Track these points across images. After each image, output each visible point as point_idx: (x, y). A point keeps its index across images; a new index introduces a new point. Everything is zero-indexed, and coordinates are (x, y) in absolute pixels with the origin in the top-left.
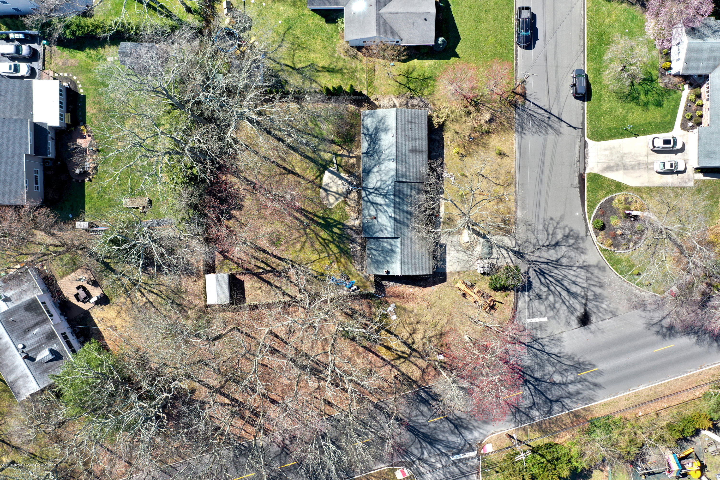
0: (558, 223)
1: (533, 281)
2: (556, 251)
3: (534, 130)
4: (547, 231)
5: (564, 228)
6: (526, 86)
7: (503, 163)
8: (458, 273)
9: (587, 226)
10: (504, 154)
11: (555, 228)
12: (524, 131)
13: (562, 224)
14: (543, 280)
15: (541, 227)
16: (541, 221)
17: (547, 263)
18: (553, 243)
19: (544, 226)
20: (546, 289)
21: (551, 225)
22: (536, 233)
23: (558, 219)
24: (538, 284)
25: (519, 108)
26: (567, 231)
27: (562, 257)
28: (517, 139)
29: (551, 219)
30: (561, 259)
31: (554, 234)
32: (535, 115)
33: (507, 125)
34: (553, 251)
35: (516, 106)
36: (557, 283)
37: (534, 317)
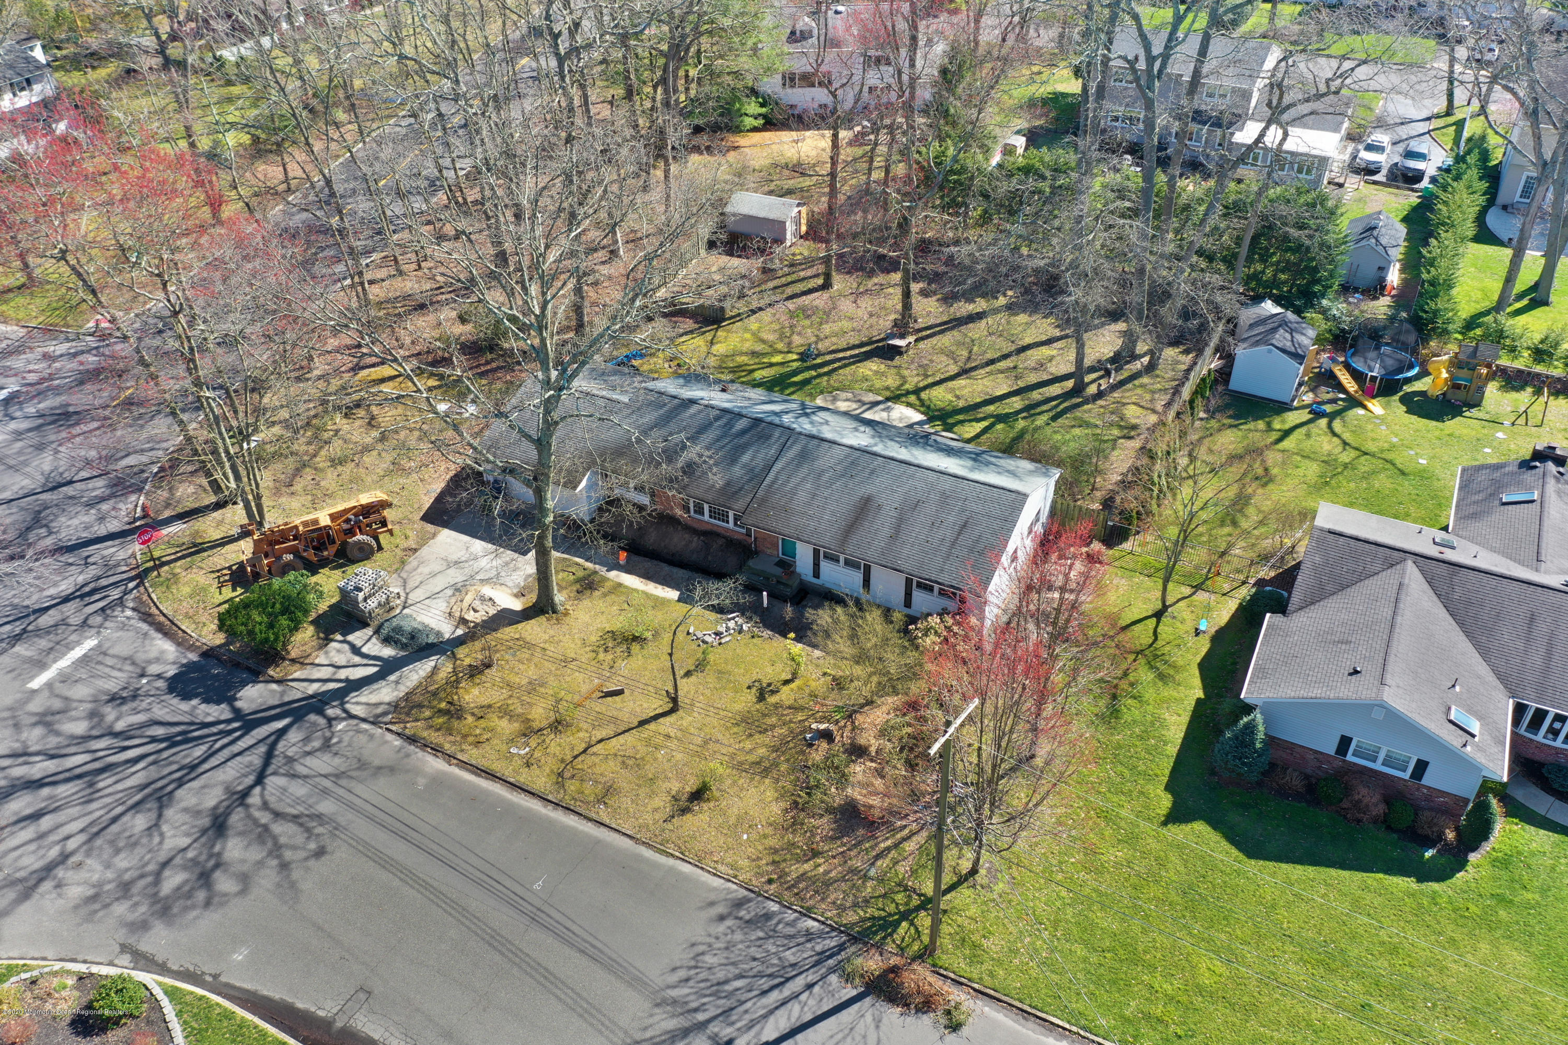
0: (284, 866)
1: (185, 706)
2: (197, 813)
3: (709, 959)
4: (295, 818)
5: (245, 880)
6: (926, 1020)
7: (652, 795)
8: (416, 550)
9: (162, 969)
10: (684, 811)
11: (276, 849)
12: (729, 922)
13: (268, 878)
14: (160, 731)
15: (326, 807)
16: (345, 817)
17: (193, 767)
18: (236, 818)
19: (319, 817)
20: (120, 726)
21: (300, 839)
22: (327, 783)
23: (296, 874)
24: (159, 712)
25: (841, 947)
26: (224, 883)
27: (155, 826)
28: (717, 882)
29: (320, 853)
30: (153, 815)
31: (263, 834)
32: (775, 996)
33: (795, 870)
34: (210, 802)
35: (854, 939)
36: (97, 765)
37: (85, 660)
